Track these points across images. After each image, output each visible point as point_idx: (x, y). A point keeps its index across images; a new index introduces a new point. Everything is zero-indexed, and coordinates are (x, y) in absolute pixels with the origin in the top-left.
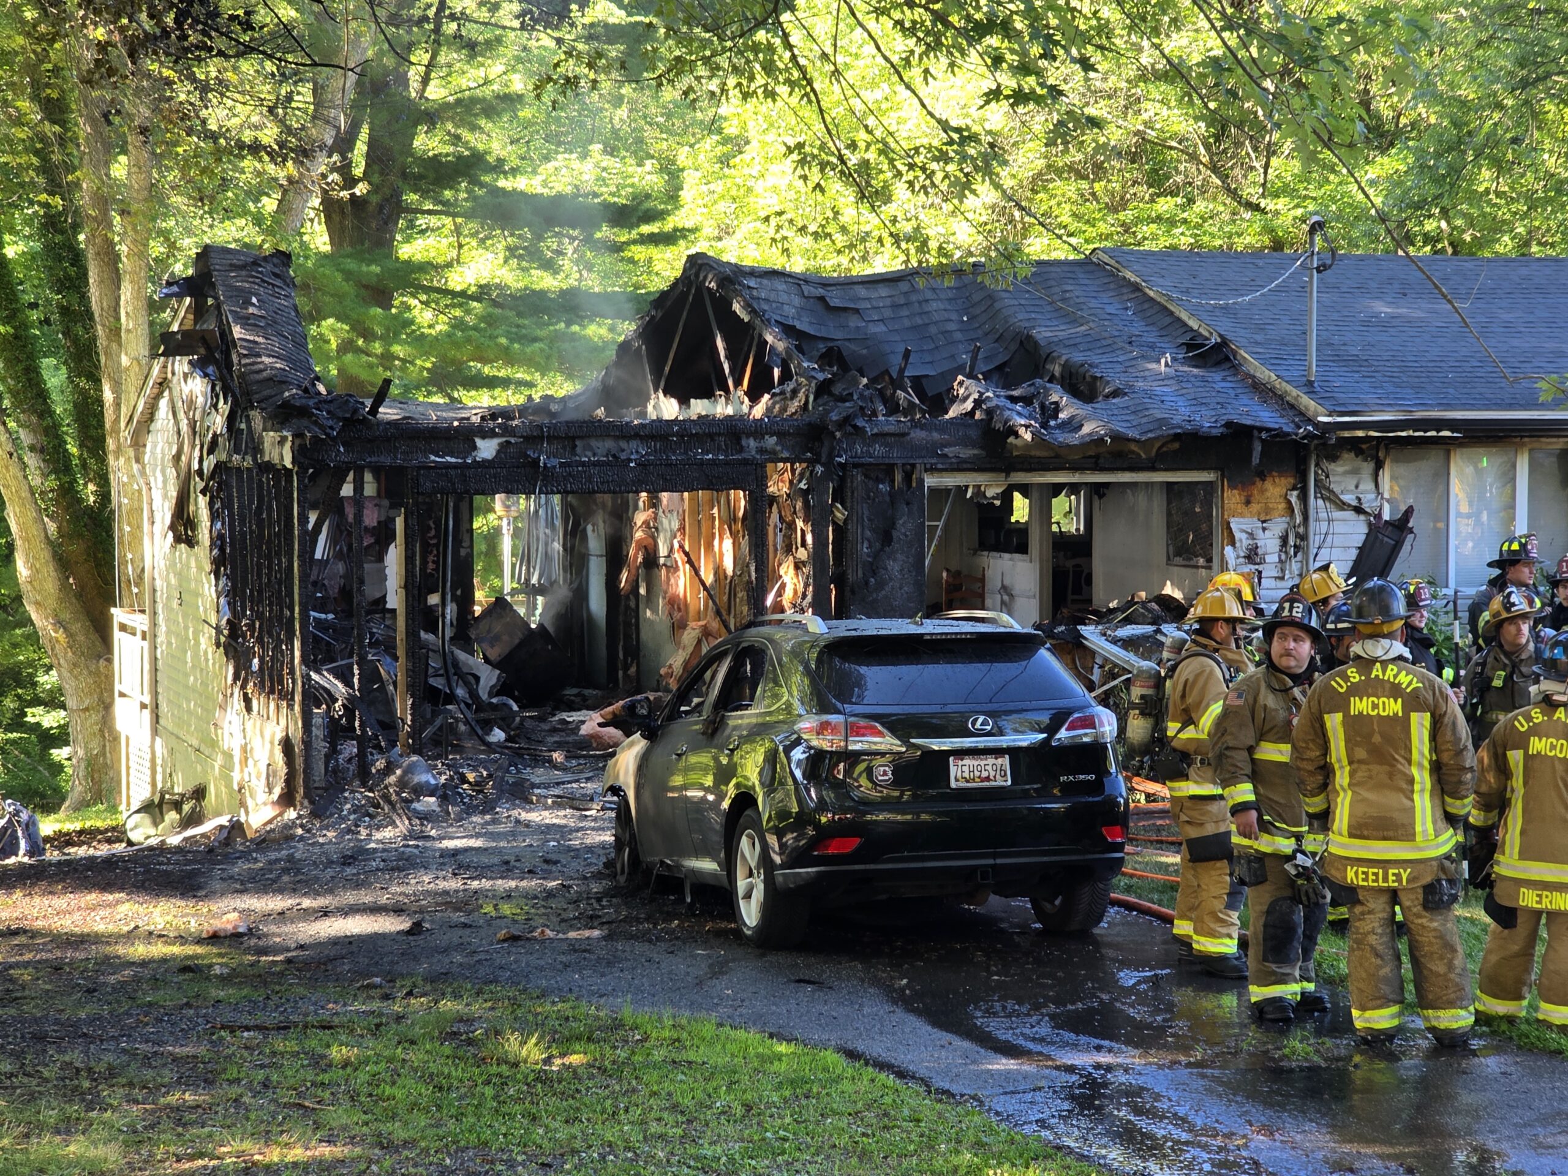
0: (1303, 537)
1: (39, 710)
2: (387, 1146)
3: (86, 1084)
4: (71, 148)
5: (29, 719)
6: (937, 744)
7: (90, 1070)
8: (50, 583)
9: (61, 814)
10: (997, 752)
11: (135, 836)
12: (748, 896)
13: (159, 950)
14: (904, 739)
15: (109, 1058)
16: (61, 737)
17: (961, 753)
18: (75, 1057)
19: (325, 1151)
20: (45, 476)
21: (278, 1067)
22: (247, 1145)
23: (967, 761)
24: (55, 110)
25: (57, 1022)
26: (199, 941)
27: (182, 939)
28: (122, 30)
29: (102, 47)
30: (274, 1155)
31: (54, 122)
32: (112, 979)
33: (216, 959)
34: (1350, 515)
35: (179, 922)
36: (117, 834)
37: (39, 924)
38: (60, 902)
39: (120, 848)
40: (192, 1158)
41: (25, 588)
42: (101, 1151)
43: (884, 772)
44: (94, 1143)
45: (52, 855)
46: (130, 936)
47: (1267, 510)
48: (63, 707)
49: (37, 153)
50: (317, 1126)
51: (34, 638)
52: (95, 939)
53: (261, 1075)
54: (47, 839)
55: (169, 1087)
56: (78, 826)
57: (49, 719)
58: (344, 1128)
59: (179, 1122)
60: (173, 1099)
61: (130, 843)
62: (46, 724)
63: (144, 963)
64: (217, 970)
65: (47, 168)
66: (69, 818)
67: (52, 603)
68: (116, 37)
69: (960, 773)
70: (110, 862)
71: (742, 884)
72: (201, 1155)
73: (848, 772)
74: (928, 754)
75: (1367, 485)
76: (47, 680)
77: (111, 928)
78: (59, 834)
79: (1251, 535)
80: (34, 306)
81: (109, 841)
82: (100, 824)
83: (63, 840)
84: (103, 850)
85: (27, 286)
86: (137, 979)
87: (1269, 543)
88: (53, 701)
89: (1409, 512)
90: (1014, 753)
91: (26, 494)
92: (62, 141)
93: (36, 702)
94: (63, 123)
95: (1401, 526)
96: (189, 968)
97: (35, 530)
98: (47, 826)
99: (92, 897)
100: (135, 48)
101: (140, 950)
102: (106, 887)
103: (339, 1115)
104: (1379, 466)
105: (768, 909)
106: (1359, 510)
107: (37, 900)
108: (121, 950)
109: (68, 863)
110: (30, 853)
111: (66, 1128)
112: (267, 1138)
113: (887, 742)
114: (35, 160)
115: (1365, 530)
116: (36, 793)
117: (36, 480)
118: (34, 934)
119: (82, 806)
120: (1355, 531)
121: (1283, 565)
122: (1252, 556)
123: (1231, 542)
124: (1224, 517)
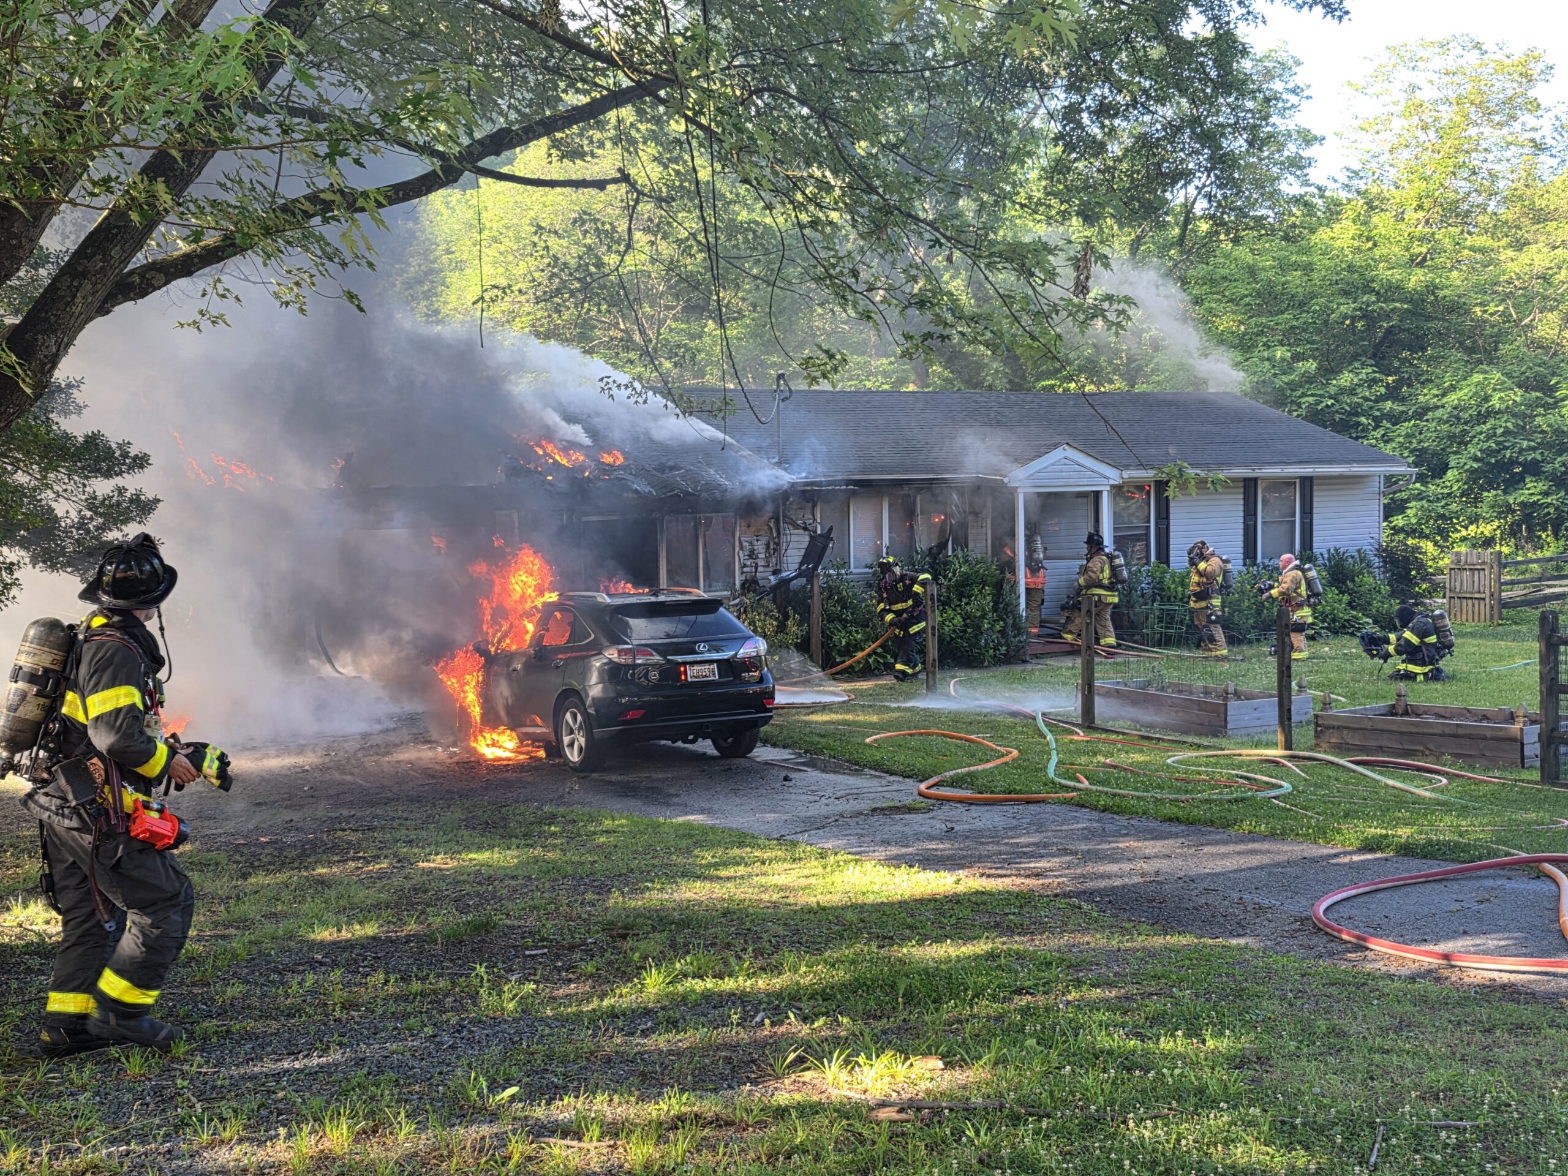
0: (778, 544)
6: (680, 659)
10: (711, 662)
12: (571, 745)
14: (664, 656)
17: (692, 663)
23: (696, 667)
34: (801, 531)
43: (654, 676)
47: (758, 530)
69: (692, 673)
71: (566, 740)
73: (634, 675)
74: (676, 664)
75: (809, 516)
79: (751, 544)
87: (760, 547)
89: (831, 529)
90: (718, 661)
95: (827, 537)
104: (814, 506)
106: (805, 529)
113: (657, 658)
115: (807, 539)
120: (806, 539)
121: (767, 559)
122: (752, 555)
123: (741, 548)
124: (737, 535)
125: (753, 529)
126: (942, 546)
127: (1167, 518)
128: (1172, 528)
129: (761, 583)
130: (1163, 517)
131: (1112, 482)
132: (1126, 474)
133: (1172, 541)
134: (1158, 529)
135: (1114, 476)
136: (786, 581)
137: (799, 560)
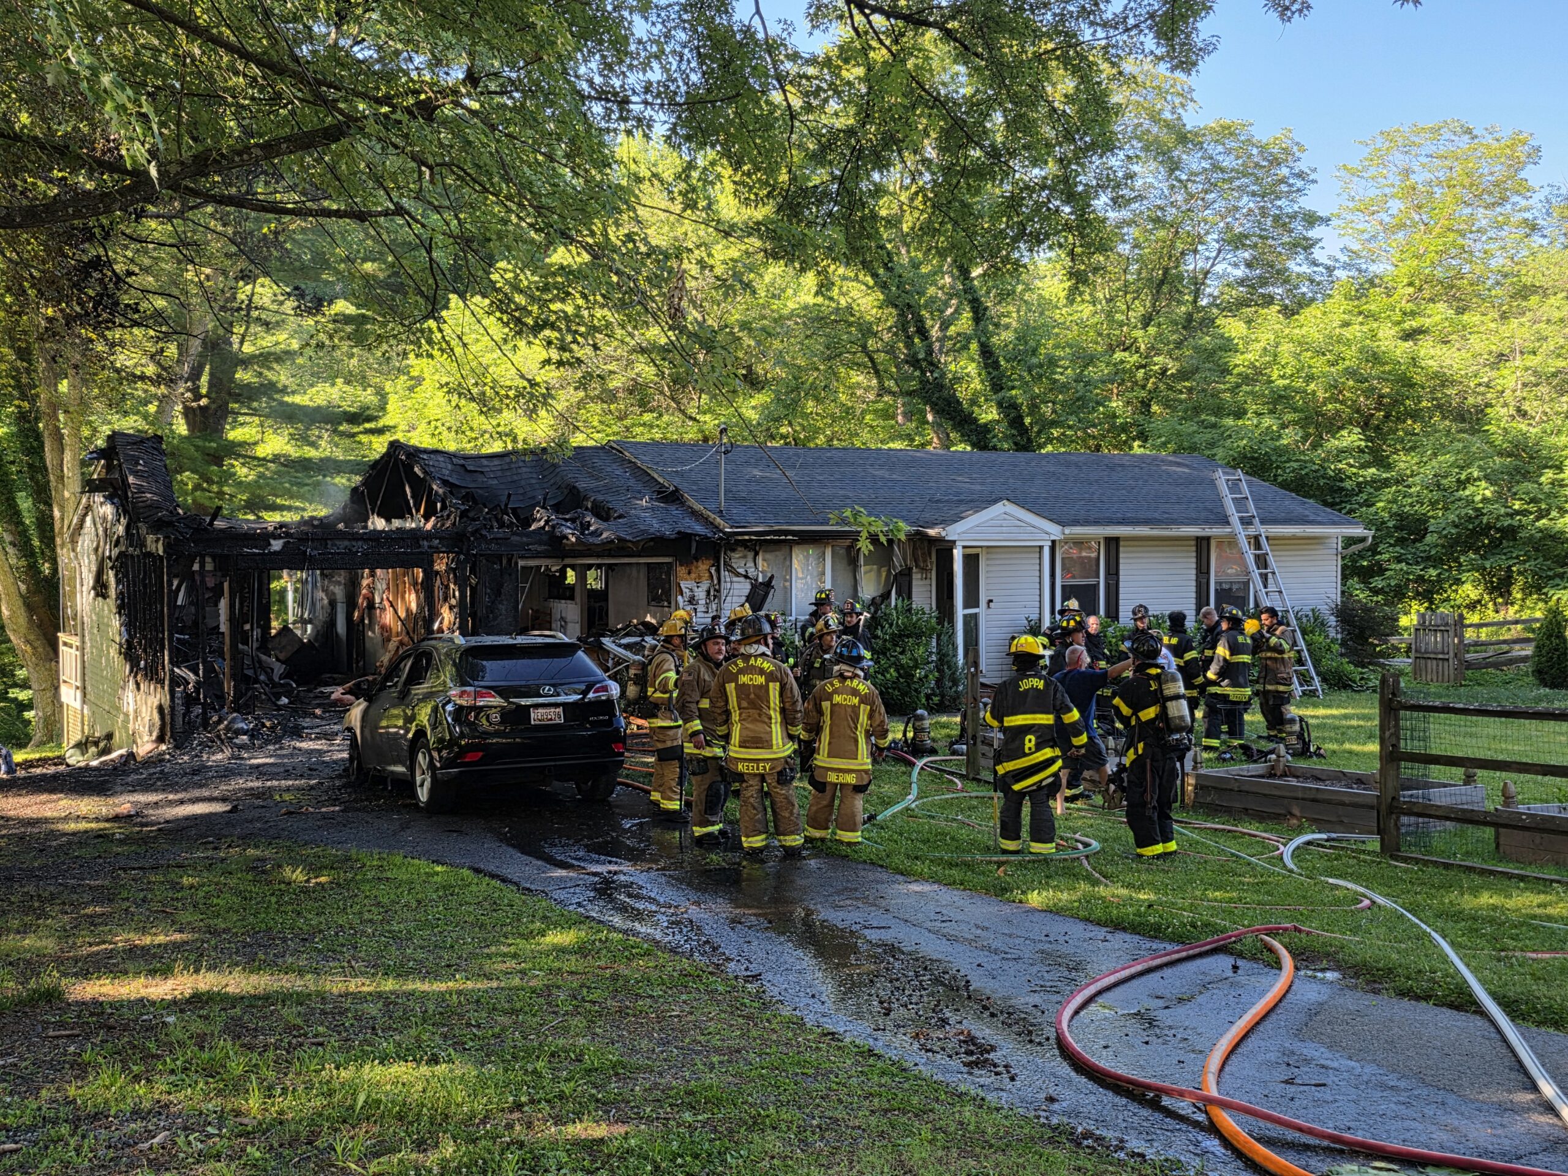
0: (718, 591)
1: (17, 690)
2: (213, 932)
3: (36, 904)
4: (33, 375)
5: (11, 695)
6: (524, 702)
7: (39, 896)
8: (22, 619)
9: (28, 749)
10: (556, 705)
11: (71, 761)
12: (422, 785)
13: (83, 826)
14: (506, 699)
15: (52, 888)
16: (29, 706)
17: (537, 706)
18: (31, 889)
19: (178, 937)
20: (19, 559)
21: (152, 890)
22: (132, 935)
23: (541, 711)
24: (24, 354)
25: (20, 869)
26: (107, 820)
27: (97, 820)
28: (62, 311)
29: (50, 320)
30: (147, 940)
31: (23, 360)
32: (54, 843)
33: (118, 831)
34: (742, 579)
35: (96, 809)
36: (61, 760)
37: (12, 813)
38: (24, 800)
39: (62, 768)
40: (98, 944)
41: (6, 622)
42: (44, 942)
43: (496, 717)
44: (40, 938)
45: (21, 773)
46: (66, 819)
47: (700, 577)
48: (30, 688)
49: (13, 378)
50: (174, 923)
51: (12, 650)
52: (46, 820)
53: (141, 895)
54: (18, 764)
55: (87, 904)
56: (37, 756)
57: (23, 695)
58: (189, 923)
59: (92, 924)
60: (89, 910)
61: (68, 765)
62: (20, 698)
63: (74, 834)
64: (118, 836)
65: (19, 386)
66: (33, 752)
67: (23, 630)
68: (59, 315)
69: (537, 716)
70: (55, 777)
71: (418, 779)
72: (104, 942)
73: (476, 717)
74: (519, 706)
75: (751, 564)
76: (21, 673)
77: (56, 814)
78: (26, 761)
79: (691, 590)
80: (13, 463)
81: (55, 764)
82: (50, 755)
83: (28, 764)
84: (52, 770)
85: (9, 452)
86: (70, 843)
87: (700, 594)
88: (25, 685)
89: (772, 577)
90: (564, 705)
91: (7, 569)
92: (28, 371)
93: (15, 685)
94: (29, 362)
95: (768, 585)
96: (100, 835)
97: (13, 589)
98: (19, 757)
99: (44, 797)
100: (70, 320)
101: (72, 826)
102: (52, 791)
103: (186, 917)
104: (756, 554)
105: (432, 791)
106: (746, 577)
107: (10, 800)
108: (60, 826)
109: (30, 778)
110: (8, 773)
111: (23, 931)
112: (144, 931)
113: (497, 701)
114: (12, 382)
115: (749, 587)
116: (14, 737)
117: (13, 561)
118: (8, 819)
119: (41, 744)
120: (744, 588)
121: (707, 605)
123: (681, 593)
124: (677, 581)
125: (693, 575)
126: (886, 596)
127: (1117, 574)
128: (1121, 584)
130: (1113, 573)
131: (1053, 538)
132: (1067, 531)
133: (1121, 596)
134: (1108, 586)
135: (1055, 531)
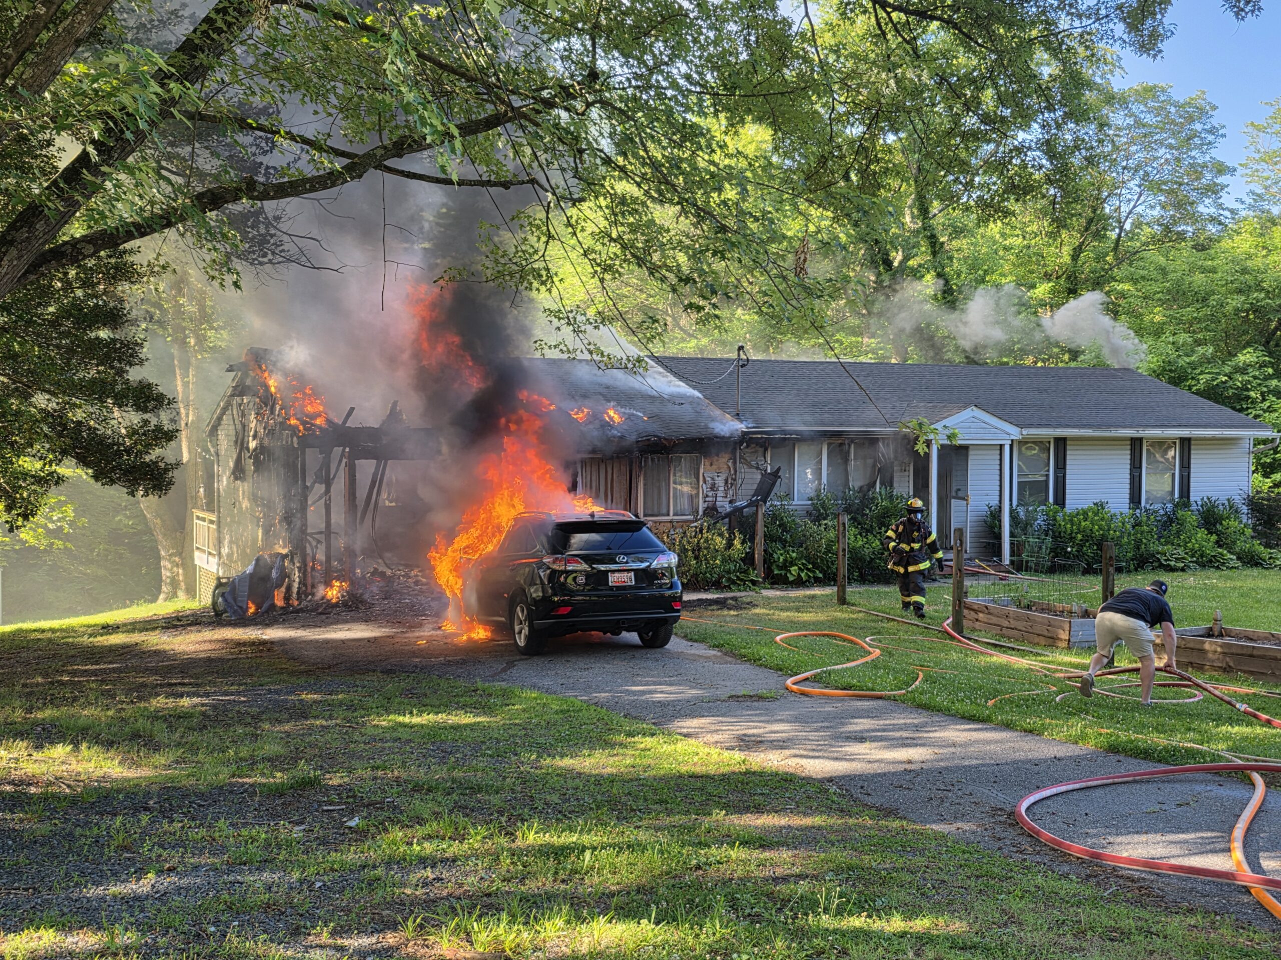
0: (735, 480)
6: (602, 567)
10: (628, 571)
12: (520, 633)
14: (590, 565)
17: (613, 571)
23: (617, 575)
34: (754, 470)
43: (581, 579)
47: (719, 468)
69: (613, 579)
71: (517, 628)
73: (566, 578)
74: (600, 571)
75: (761, 458)
79: (713, 479)
87: (720, 482)
89: (779, 469)
90: (636, 571)
95: (776, 475)
104: (766, 450)
105: (529, 638)
106: (758, 468)
113: (584, 566)
115: (759, 476)
121: (726, 491)
122: (713, 487)
123: (705, 482)
124: (702, 471)
125: (714, 467)
126: (872, 485)
127: (1064, 468)
128: (1067, 477)
129: (720, 510)
130: (1061, 466)
131: (1013, 437)
132: (1025, 432)
133: (1067, 487)
134: (1056, 477)
135: (1015, 433)
136: (740, 509)
137: (752, 493)
